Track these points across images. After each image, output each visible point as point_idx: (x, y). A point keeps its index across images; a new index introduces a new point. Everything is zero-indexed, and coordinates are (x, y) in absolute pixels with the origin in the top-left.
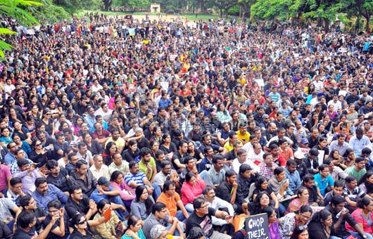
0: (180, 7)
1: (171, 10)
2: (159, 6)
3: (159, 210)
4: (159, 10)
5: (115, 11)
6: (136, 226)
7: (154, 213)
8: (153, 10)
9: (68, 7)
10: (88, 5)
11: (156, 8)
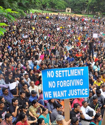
0: (82, 11)
1: (77, 12)
2: (70, 9)
3: (59, 107)
4: (70, 11)
5: (47, 10)
6: (46, 111)
7: (56, 108)
8: (67, 11)
9: (25, 7)
10: (34, 7)
11: (68, 10)
